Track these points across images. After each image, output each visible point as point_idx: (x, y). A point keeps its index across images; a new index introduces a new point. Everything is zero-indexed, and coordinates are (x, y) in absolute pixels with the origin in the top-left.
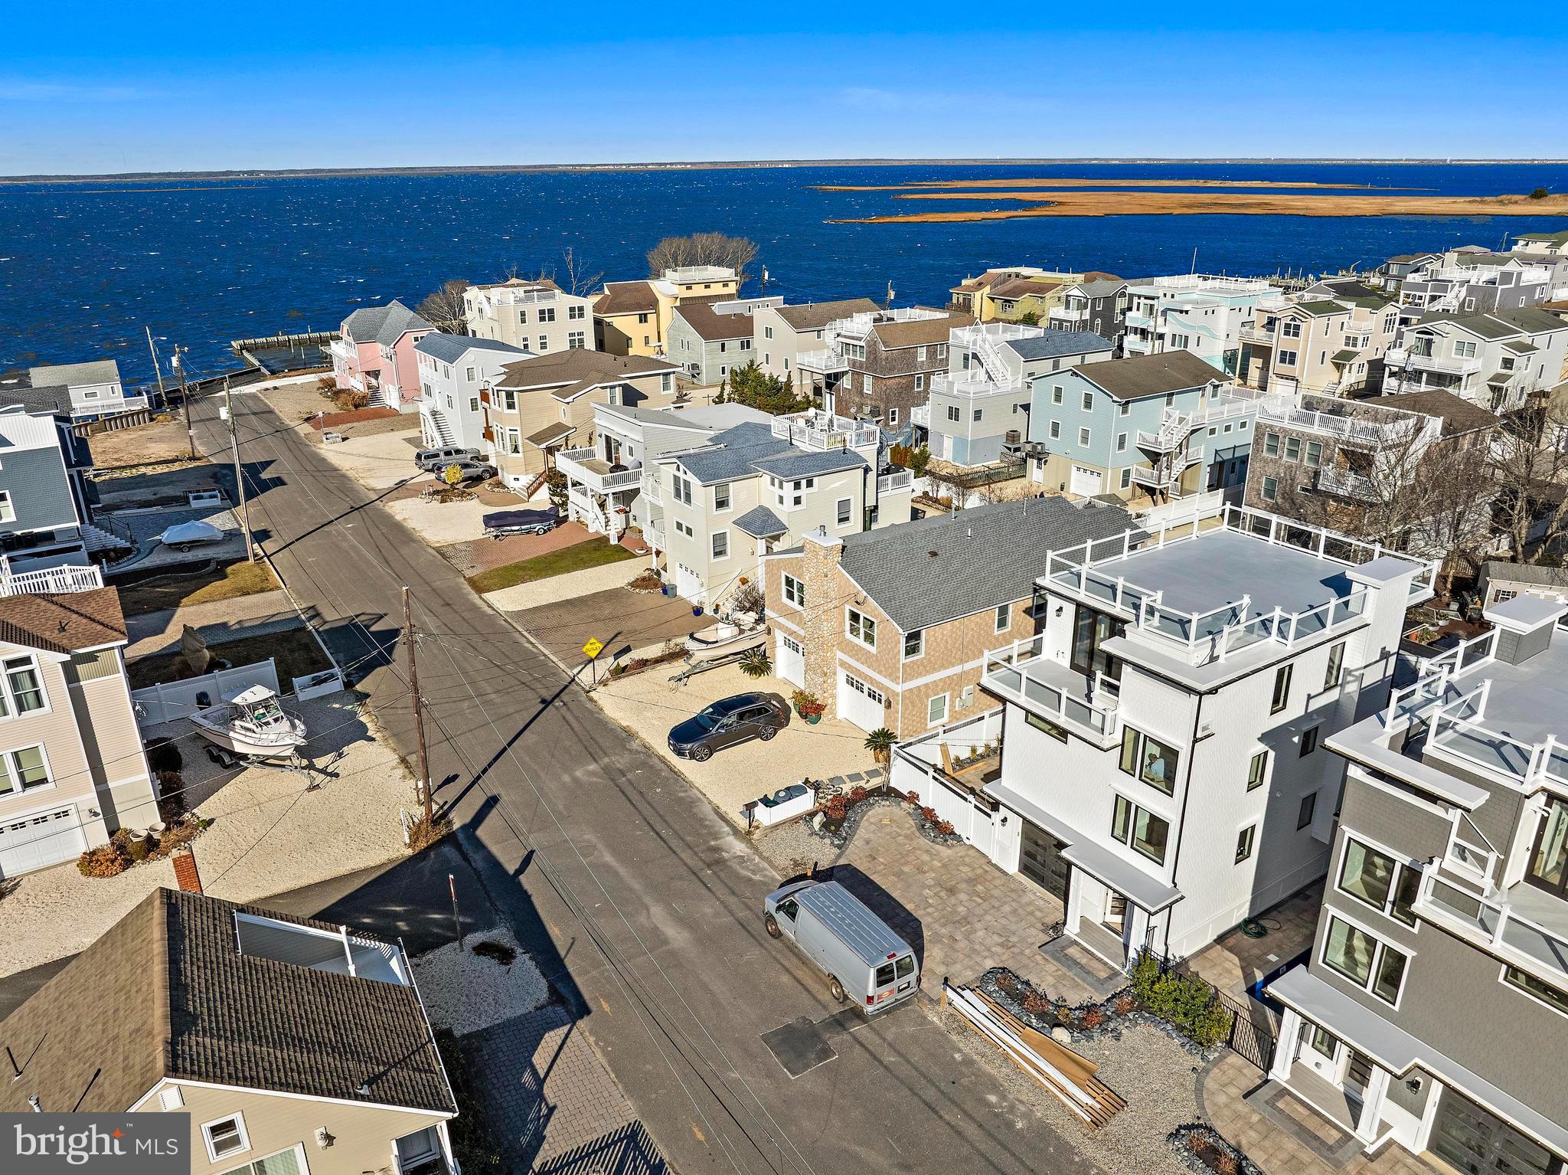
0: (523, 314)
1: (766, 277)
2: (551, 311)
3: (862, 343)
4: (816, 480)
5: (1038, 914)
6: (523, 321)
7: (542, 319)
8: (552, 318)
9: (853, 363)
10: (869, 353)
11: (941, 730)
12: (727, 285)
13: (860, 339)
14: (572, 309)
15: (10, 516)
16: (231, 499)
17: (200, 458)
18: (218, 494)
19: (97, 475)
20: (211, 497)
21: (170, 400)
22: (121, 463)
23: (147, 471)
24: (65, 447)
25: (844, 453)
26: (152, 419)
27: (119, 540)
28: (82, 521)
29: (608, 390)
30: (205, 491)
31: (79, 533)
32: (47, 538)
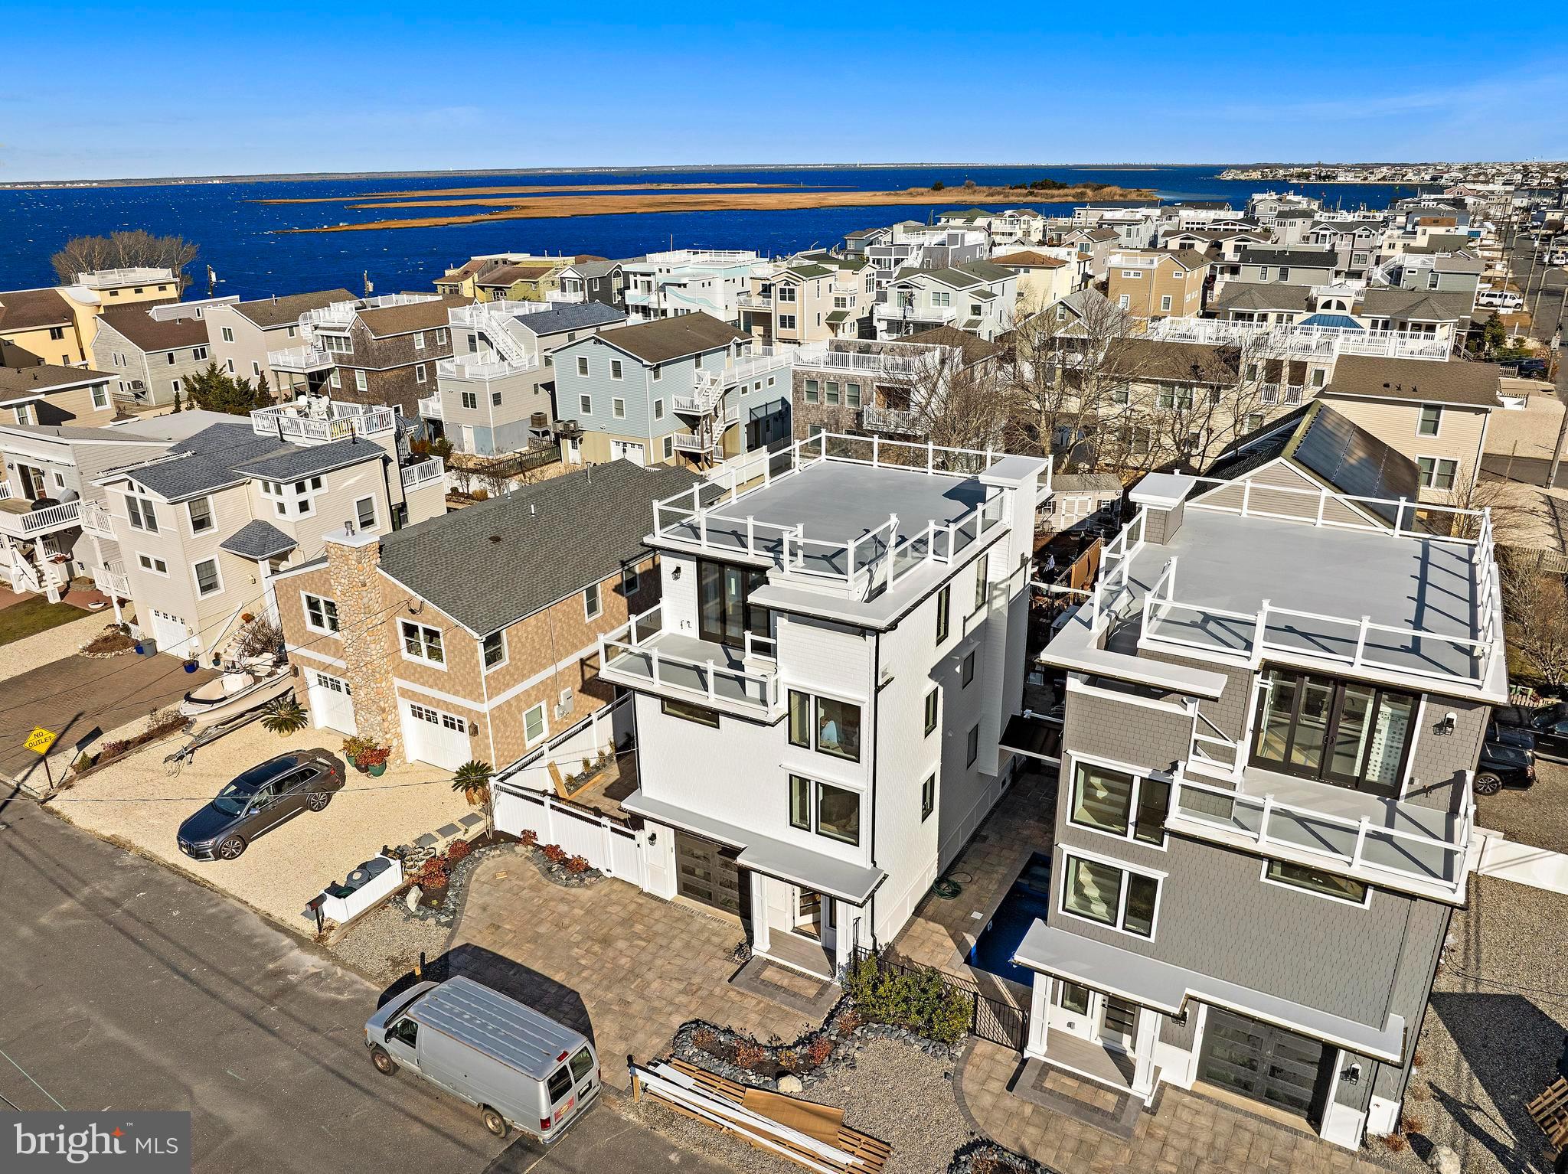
1: (214, 279)
3: (347, 334)
4: (323, 478)
5: (716, 940)
9: (340, 358)
10: (356, 344)
11: (546, 747)
12: (164, 289)
13: (343, 329)
25: (355, 442)
29: (15, 409)
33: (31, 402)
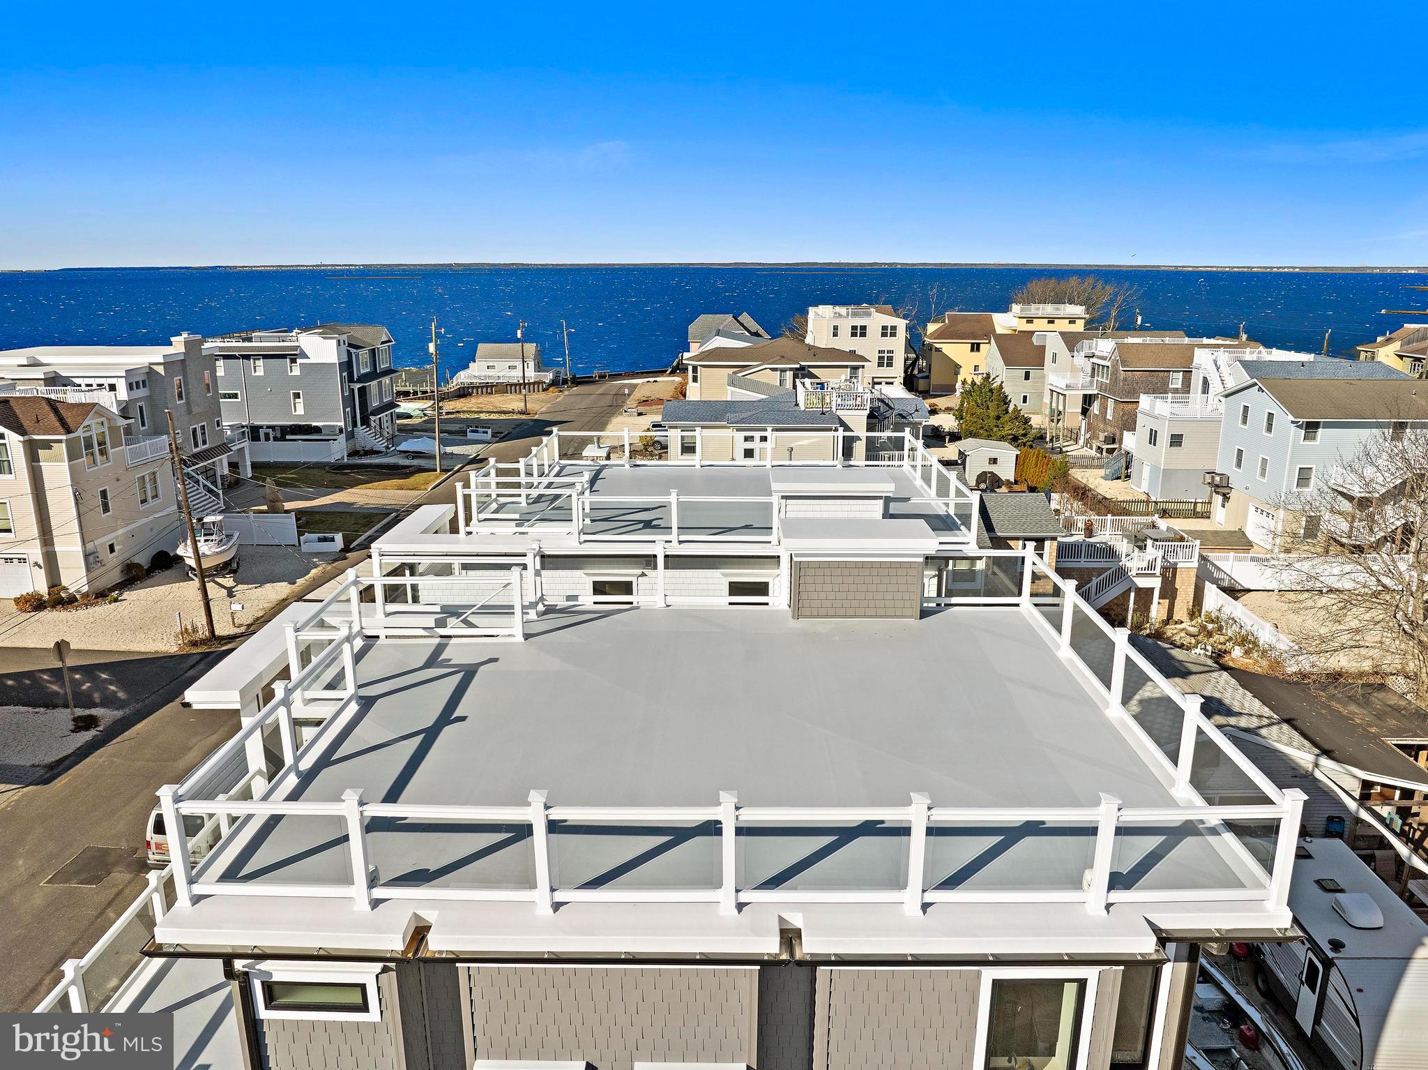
0: (836, 328)
2: (864, 328)
3: (1108, 364)
6: (835, 335)
7: (854, 335)
8: (863, 335)
9: (1101, 387)
10: (1113, 373)
12: (1073, 323)
13: (1107, 360)
14: (884, 328)
15: (300, 410)
16: (500, 438)
17: (529, 414)
18: (490, 431)
19: (448, 413)
20: (484, 432)
21: (576, 382)
22: (476, 410)
23: (483, 416)
24: (347, 366)
25: (823, 413)
26: (544, 390)
27: (380, 445)
28: (355, 425)
29: (779, 372)
30: (483, 427)
31: (341, 431)
32: (317, 430)
33: (791, 369)
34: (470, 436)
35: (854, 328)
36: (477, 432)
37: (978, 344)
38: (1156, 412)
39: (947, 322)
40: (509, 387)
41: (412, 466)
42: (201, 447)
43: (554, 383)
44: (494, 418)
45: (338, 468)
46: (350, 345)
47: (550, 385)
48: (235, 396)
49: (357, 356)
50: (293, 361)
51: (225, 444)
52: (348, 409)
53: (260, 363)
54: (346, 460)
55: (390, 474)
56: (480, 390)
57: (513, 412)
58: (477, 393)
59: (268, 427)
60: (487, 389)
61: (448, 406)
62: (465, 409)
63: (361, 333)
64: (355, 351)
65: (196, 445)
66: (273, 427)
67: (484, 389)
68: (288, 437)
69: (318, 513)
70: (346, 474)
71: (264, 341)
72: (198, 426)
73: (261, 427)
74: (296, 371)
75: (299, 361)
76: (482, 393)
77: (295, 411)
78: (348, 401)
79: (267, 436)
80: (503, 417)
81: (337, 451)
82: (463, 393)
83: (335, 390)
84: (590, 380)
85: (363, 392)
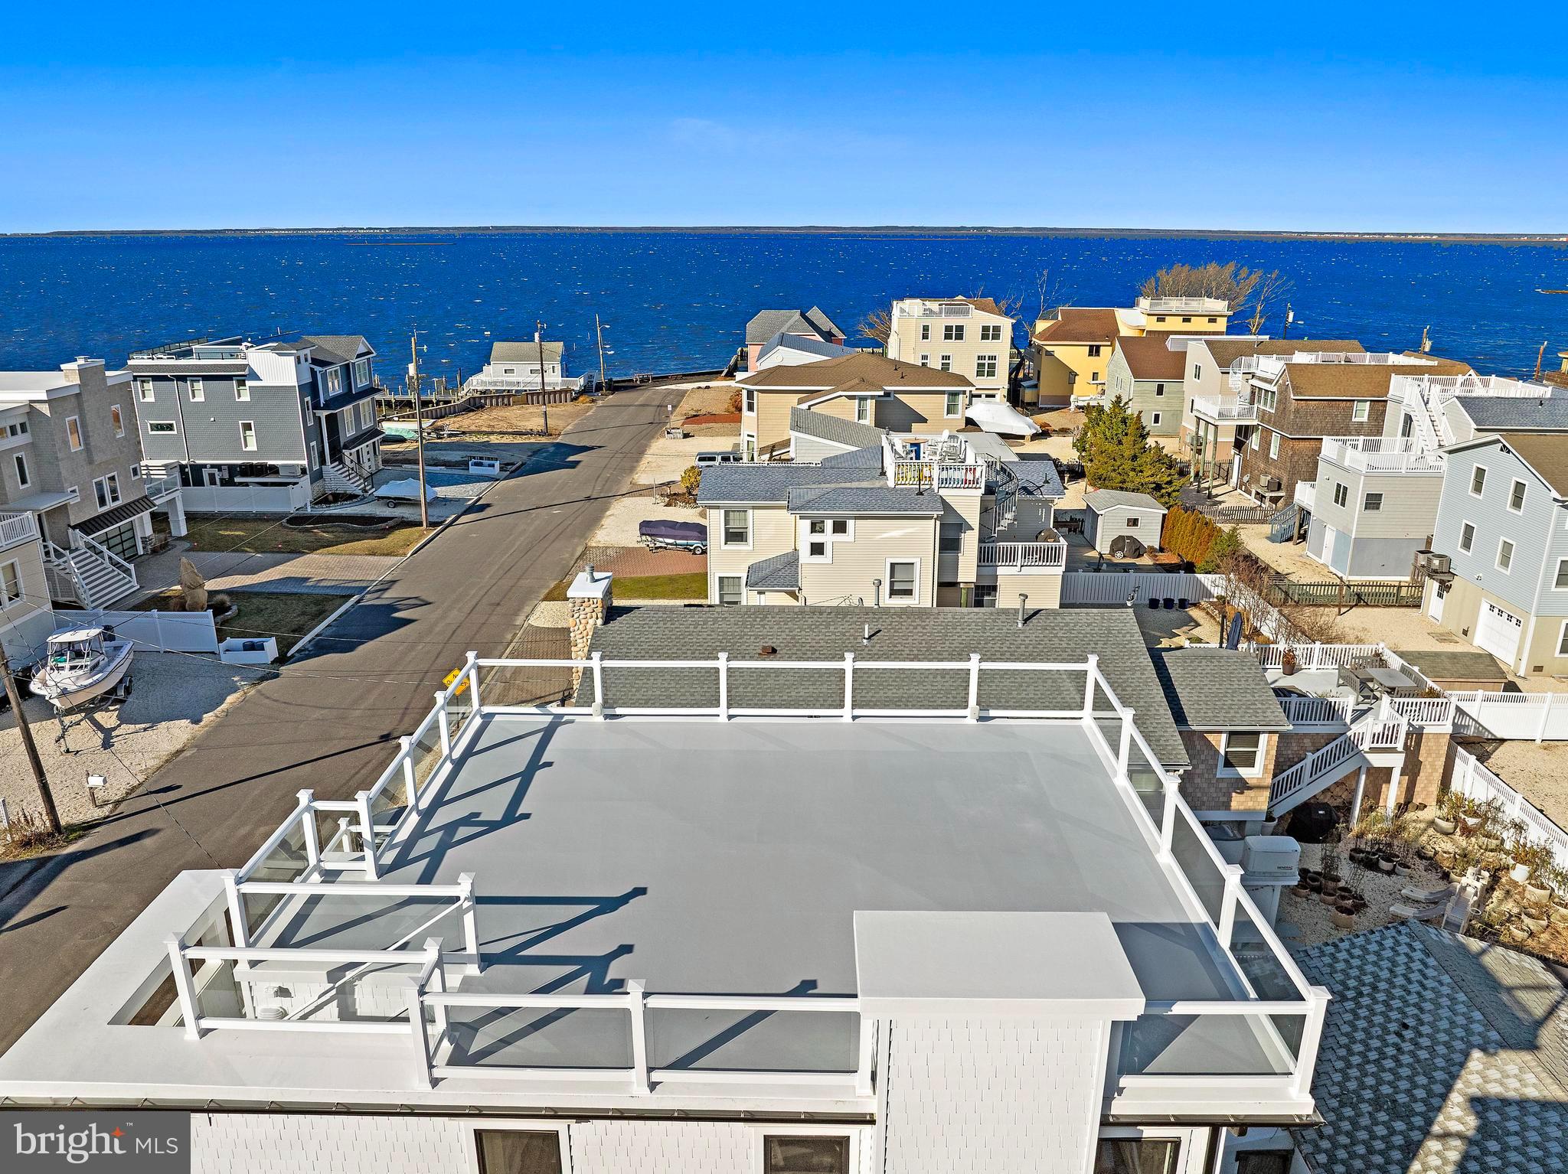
0: (926, 328)
1: (1290, 319)
2: (960, 328)
3: (1275, 389)
4: (850, 524)
6: (925, 337)
7: (948, 337)
8: (959, 337)
9: (1263, 416)
10: (1279, 401)
12: (1214, 321)
13: (1269, 382)
14: (985, 329)
15: (252, 446)
16: (512, 472)
17: (551, 435)
18: (497, 464)
19: (450, 436)
20: (490, 466)
21: (613, 387)
22: (486, 429)
23: (494, 439)
24: (311, 389)
25: (920, 493)
26: (573, 400)
27: (354, 487)
28: (323, 462)
29: (857, 401)
30: (489, 459)
31: (304, 471)
32: (274, 470)
33: (872, 397)
34: (473, 470)
35: (948, 328)
36: (480, 465)
37: (1098, 347)
38: (1346, 463)
39: (1060, 318)
40: (529, 397)
41: (391, 518)
42: (111, 505)
43: (586, 391)
44: (508, 441)
45: (298, 520)
46: (315, 361)
47: (581, 393)
48: (170, 427)
49: (324, 375)
50: (242, 383)
51: (146, 497)
52: (314, 443)
53: (199, 385)
54: (309, 510)
55: (362, 531)
56: (494, 401)
57: (530, 433)
58: (491, 405)
59: (213, 466)
60: (503, 400)
61: (451, 424)
62: (473, 428)
63: (329, 344)
64: (320, 369)
65: (102, 502)
66: (219, 467)
67: (500, 400)
68: (237, 480)
69: (258, 594)
70: (308, 530)
71: (206, 356)
72: (104, 479)
73: (205, 466)
74: (246, 397)
75: (249, 383)
76: (497, 404)
77: (246, 446)
78: (312, 433)
79: (212, 477)
80: (519, 440)
81: (300, 498)
82: (474, 405)
83: (295, 420)
84: (631, 384)
85: (332, 420)
